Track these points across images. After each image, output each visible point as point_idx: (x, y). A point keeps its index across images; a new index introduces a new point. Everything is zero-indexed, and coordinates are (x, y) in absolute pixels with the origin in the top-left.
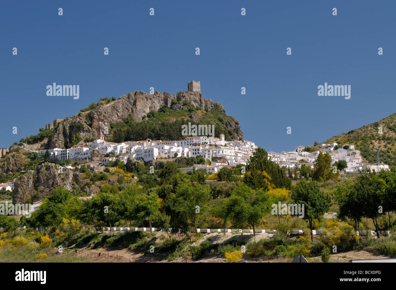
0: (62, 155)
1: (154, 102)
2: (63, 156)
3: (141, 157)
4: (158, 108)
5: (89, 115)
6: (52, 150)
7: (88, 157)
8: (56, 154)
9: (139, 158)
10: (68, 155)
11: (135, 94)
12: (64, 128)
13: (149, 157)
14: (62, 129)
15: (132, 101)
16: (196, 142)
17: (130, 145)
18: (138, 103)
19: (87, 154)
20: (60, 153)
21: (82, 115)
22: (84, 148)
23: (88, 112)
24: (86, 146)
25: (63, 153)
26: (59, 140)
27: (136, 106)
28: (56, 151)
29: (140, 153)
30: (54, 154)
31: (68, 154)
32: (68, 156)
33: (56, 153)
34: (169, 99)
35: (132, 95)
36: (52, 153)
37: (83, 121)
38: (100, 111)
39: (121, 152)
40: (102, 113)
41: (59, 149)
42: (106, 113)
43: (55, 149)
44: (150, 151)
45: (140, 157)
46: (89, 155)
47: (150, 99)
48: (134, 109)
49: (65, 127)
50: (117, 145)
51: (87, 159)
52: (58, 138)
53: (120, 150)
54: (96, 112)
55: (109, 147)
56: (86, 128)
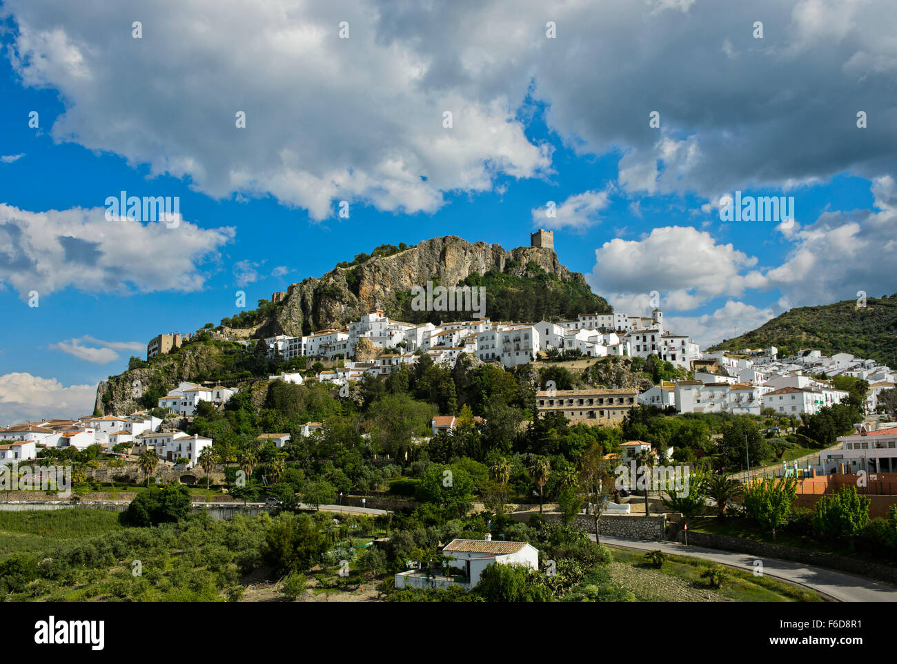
0: (291, 349)
1: (477, 260)
2: (293, 351)
3: (493, 355)
4: (483, 272)
5: (354, 272)
6: (273, 339)
7: (348, 353)
8: (280, 348)
9: (487, 355)
10: (303, 349)
11: (444, 240)
12: (303, 298)
13: (517, 354)
14: (300, 299)
15: (438, 254)
16: (603, 325)
17: (446, 329)
18: (448, 257)
19: (345, 346)
20: (287, 345)
21: (340, 273)
22: (339, 334)
23: (354, 267)
24: (345, 331)
25: (293, 344)
26: (291, 319)
27: (445, 262)
28: (281, 340)
29: (490, 343)
30: (276, 345)
31: (305, 347)
32: (305, 351)
33: (280, 346)
34: (502, 257)
35: (439, 242)
36: (272, 346)
37: (342, 284)
38: (376, 264)
39: (427, 342)
40: (381, 269)
41: (286, 338)
42: (387, 269)
43: (278, 338)
44: (522, 338)
45: (490, 355)
46: (349, 349)
47: (471, 251)
48: (442, 268)
49: (304, 295)
50: (415, 327)
51: (345, 357)
52: (290, 316)
53: (424, 339)
54: (368, 266)
55: (398, 332)
56: (347, 296)
